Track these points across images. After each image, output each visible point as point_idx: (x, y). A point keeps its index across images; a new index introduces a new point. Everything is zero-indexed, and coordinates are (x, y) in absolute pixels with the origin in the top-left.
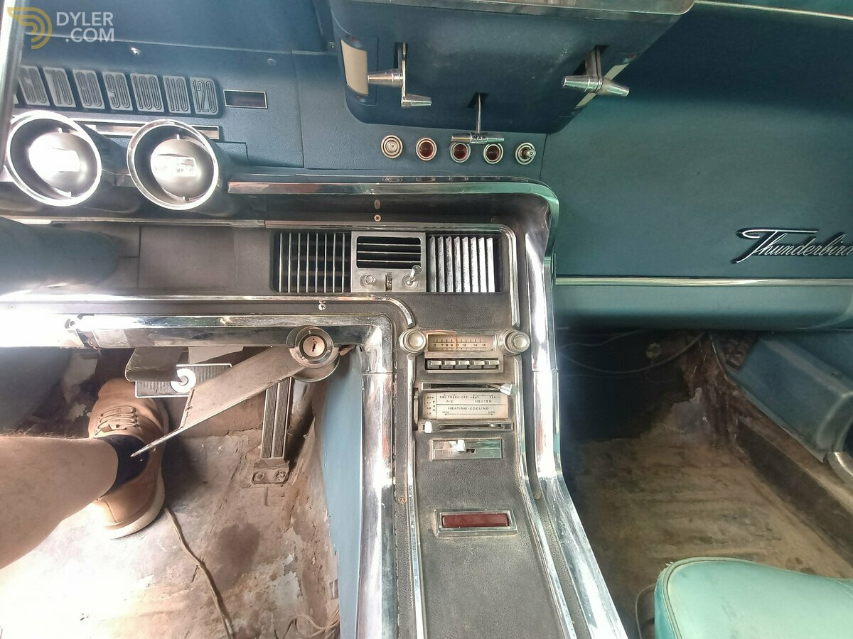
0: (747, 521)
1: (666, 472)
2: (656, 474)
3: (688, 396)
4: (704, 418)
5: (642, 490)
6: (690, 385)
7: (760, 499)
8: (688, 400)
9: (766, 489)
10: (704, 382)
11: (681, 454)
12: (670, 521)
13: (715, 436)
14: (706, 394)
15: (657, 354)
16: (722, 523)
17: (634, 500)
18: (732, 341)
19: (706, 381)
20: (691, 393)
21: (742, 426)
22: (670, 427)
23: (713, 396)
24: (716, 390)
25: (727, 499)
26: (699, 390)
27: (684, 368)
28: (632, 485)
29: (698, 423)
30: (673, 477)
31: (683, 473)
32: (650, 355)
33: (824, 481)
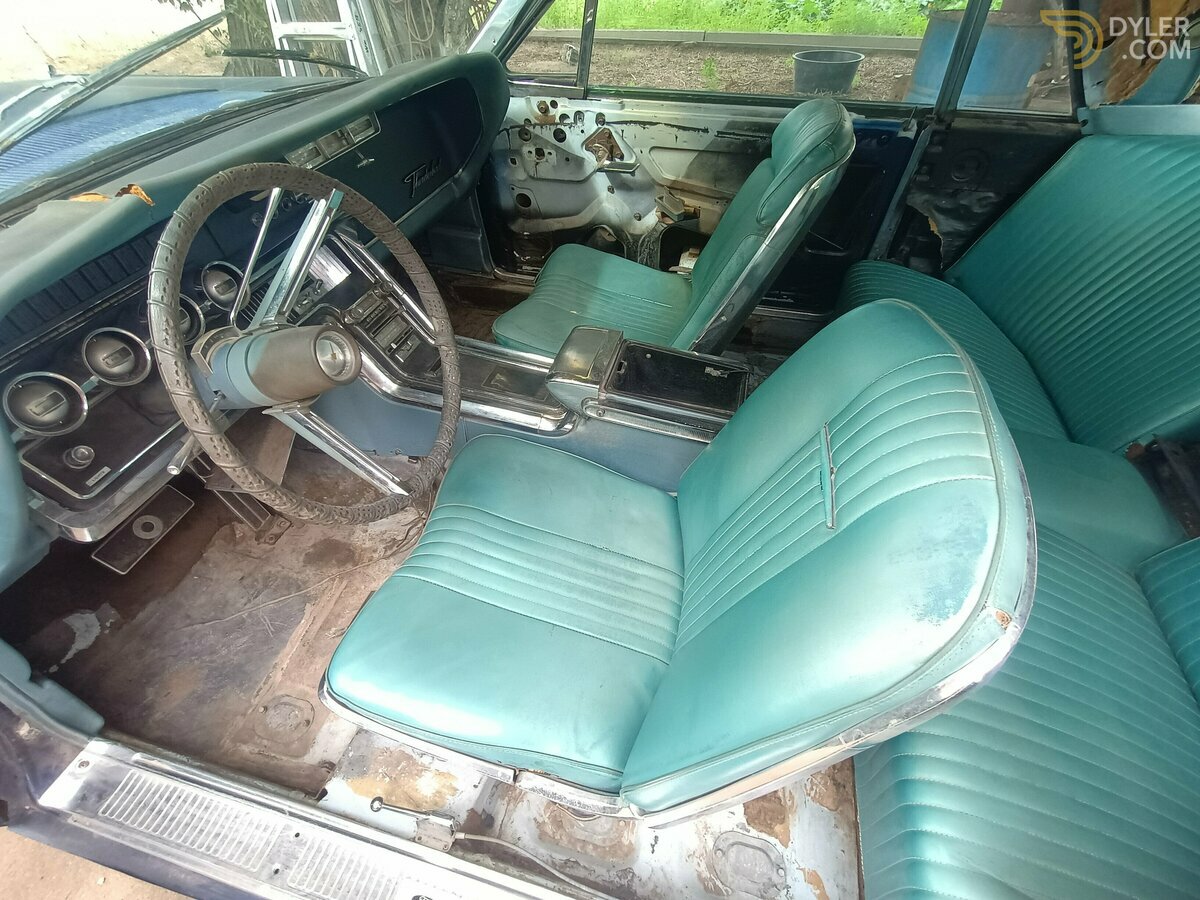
33: (501, 287)
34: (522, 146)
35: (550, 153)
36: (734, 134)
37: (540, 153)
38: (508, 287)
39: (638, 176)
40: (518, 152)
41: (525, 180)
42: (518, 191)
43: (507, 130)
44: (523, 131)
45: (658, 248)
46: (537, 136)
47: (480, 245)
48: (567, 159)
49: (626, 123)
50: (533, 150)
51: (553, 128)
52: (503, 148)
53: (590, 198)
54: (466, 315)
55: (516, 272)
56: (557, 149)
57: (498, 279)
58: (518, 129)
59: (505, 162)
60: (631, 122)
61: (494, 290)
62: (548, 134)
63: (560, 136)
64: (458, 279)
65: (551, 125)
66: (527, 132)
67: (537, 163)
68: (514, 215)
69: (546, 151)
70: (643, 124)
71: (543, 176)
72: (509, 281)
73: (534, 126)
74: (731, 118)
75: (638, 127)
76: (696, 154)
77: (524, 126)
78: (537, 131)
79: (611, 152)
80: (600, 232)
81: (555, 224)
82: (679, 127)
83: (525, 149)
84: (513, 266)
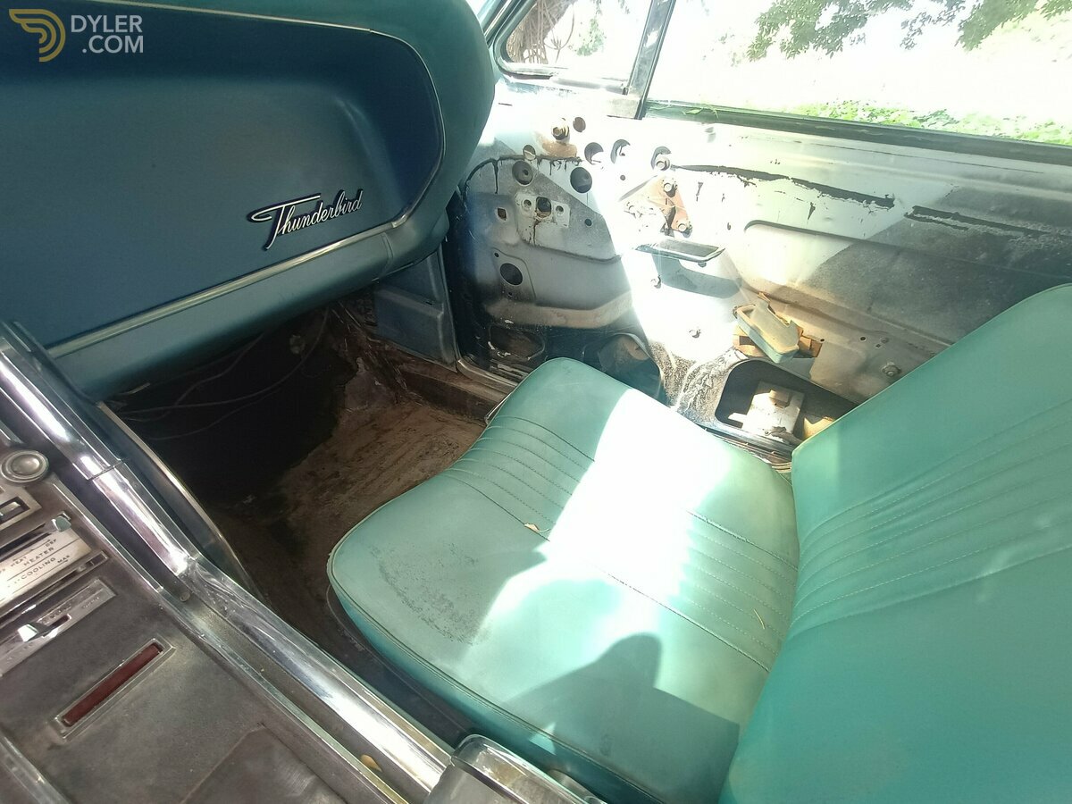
0: (435, 449)
1: (368, 451)
2: (361, 459)
3: (352, 372)
4: (377, 383)
5: (352, 483)
6: (349, 360)
7: (439, 425)
8: (355, 375)
9: (441, 413)
10: (358, 351)
11: (374, 427)
12: (384, 492)
13: (392, 394)
14: (367, 361)
15: (303, 345)
16: (421, 464)
17: (350, 498)
18: (358, 301)
19: (360, 349)
20: (355, 368)
21: (404, 373)
22: (353, 410)
23: (374, 360)
24: (373, 352)
25: (417, 442)
26: (360, 360)
27: (334, 347)
28: (343, 485)
29: (374, 391)
30: (375, 453)
31: (381, 443)
32: (296, 350)
33: (463, 386)
34: (515, 191)
35: (561, 209)
36: (956, 216)
37: (544, 205)
38: (473, 389)
39: (713, 269)
40: (509, 200)
41: (516, 246)
42: (503, 260)
43: (495, 162)
44: (520, 167)
45: (720, 387)
46: (542, 178)
47: (440, 327)
48: (588, 223)
49: (711, 169)
50: (533, 199)
51: (571, 166)
52: (486, 190)
53: (615, 290)
54: (409, 414)
55: (487, 369)
56: (573, 202)
57: (459, 373)
58: (512, 162)
59: (490, 212)
60: (721, 169)
61: (453, 388)
62: (561, 177)
63: (581, 181)
64: (408, 362)
65: (568, 160)
66: (527, 170)
67: (537, 222)
68: (494, 293)
69: (555, 204)
70: (747, 175)
71: (545, 243)
72: (475, 380)
73: (540, 159)
74: (961, 183)
75: (735, 181)
76: (843, 246)
77: (523, 157)
78: (544, 168)
79: (670, 220)
80: (622, 342)
81: (554, 317)
82: (824, 189)
83: (521, 197)
84: (485, 361)
